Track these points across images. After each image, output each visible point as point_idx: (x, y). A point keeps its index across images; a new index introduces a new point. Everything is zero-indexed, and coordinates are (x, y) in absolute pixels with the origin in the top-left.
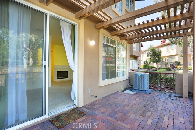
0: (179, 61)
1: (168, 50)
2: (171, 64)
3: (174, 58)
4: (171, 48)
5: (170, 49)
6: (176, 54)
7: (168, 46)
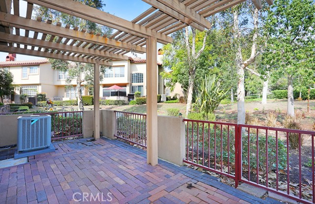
0: (43, 94)
1: (23, 75)
2: (29, 98)
3: (35, 88)
4: (30, 73)
5: (28, 74)
6: (39, 83)
7: (24, 68)
